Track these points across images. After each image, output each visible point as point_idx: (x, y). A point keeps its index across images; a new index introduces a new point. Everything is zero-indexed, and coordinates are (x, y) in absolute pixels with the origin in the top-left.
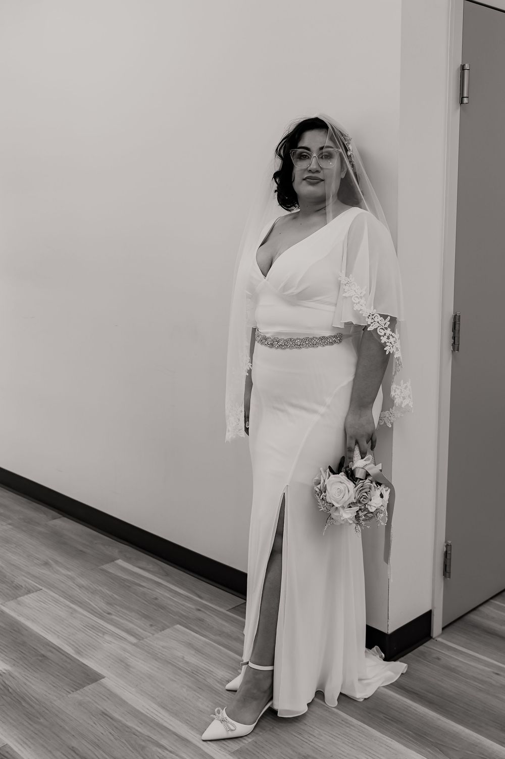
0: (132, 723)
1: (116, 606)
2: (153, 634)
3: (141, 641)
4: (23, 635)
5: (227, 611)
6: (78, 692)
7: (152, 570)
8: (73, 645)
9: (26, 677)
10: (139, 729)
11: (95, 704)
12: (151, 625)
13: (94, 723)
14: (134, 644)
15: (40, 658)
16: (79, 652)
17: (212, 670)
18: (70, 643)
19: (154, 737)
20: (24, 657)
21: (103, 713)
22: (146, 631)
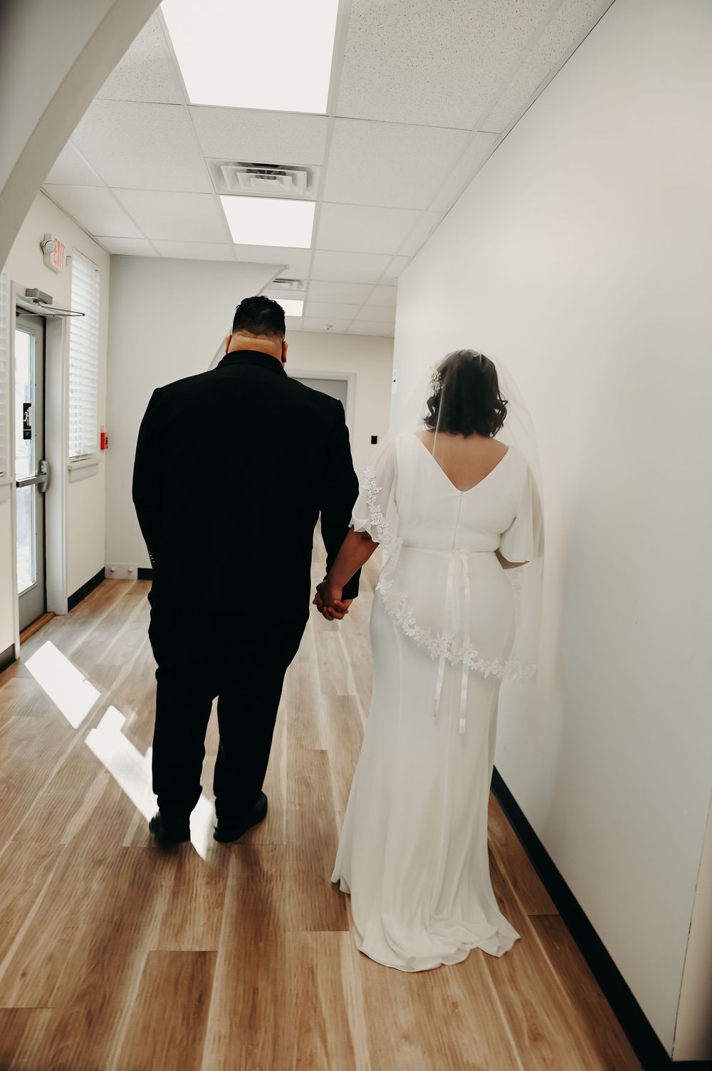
0: (323, 995)
4: (327, 850)
5: (529, 916)
6: (314, 933)
9: (291, 894)
10: (323, 1006)
11: (315, 955)
13: (295, 975)
15: (319, 880)
19: (328, 1025)
20: (308, 872)
21: (312, 968)
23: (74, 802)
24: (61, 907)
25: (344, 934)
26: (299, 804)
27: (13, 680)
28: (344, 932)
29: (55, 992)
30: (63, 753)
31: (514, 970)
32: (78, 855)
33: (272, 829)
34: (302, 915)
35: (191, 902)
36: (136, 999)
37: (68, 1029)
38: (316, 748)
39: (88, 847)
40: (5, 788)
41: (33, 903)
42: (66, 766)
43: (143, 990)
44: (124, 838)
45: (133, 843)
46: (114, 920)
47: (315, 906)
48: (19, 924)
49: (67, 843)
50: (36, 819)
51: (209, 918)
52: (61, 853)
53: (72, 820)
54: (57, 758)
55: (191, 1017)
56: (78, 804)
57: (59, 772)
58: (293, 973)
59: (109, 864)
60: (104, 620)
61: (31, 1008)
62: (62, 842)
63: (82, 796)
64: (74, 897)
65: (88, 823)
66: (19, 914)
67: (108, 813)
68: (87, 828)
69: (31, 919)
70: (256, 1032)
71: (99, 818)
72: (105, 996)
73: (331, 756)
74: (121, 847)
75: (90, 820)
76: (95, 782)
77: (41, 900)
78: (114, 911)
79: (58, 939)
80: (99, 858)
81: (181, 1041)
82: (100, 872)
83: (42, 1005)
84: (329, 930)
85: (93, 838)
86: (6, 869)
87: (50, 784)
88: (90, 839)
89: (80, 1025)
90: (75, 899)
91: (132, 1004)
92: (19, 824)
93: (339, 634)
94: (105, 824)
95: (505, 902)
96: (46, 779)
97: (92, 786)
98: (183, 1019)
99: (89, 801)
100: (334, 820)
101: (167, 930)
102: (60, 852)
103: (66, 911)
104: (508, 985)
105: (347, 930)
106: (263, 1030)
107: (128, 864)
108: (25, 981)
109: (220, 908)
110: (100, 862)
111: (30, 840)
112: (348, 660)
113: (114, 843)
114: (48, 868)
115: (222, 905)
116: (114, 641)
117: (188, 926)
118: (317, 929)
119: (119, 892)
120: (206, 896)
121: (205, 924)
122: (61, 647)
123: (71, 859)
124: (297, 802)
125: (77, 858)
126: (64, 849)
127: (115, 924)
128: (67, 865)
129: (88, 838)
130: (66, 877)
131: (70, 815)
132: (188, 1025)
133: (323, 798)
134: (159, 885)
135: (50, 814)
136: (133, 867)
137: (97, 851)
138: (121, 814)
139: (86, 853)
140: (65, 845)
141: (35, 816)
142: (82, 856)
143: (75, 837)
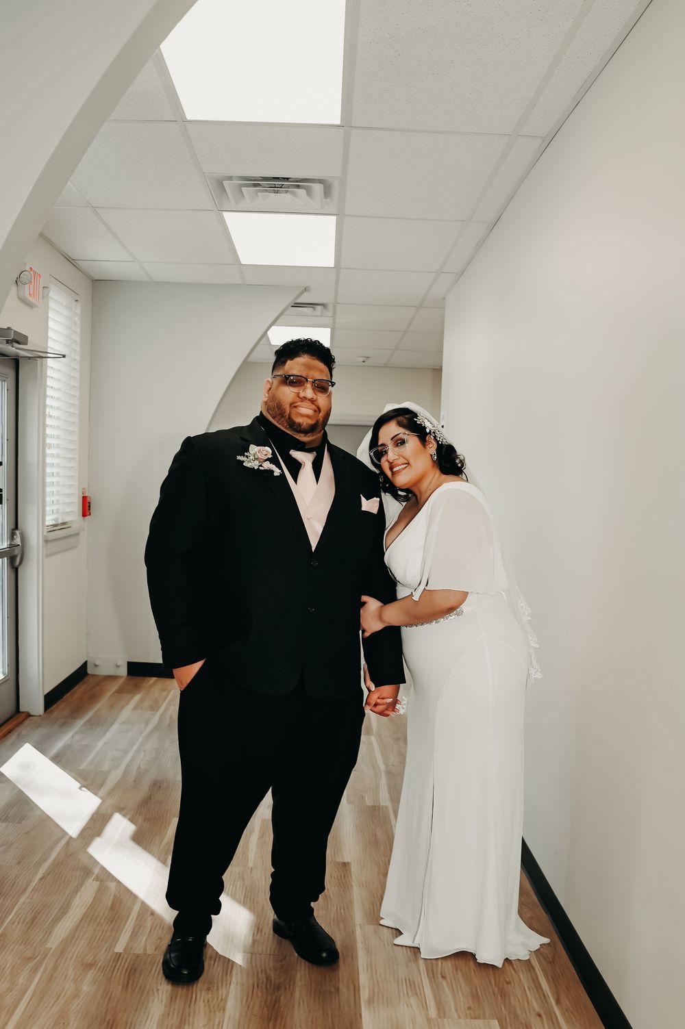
1: (459, 973)
2: (460, 1018)
3: (439, 1020)
8: (374, 992)
9: (301, 1002)
12: (469, 1008)
14: (429, 1020)
16: (370, 1001)
18: (374, 989)
22: (456, 1010)
23: (60, 909)
24: (51, 1005)
30: (45, 860)
32: (67, 958)
34: (312, 1021)
35: (190, 1006)
38: (338, 860)
39: (77, 952)
41: (20, 1000)
42: (50, 873)
44: (115, 944)
45: (125, 950)
46: (107, 1019)
48: (7, 1018)
49: (54, 948)
50: (19, 923)
51: (209, 1020)
52: (49, 956)
53: (59, 925)
54: (39, 864)
56: (64, 910)
57: (42, 879)
59: (100, 967)
60: (89, 721)
62: (48, 946)
63: (69, 902)
64: (64, 996)
65: (76, 929)
66: (6, 1010)
67: (98, 920)
68: (75, 933)
69: (20, 1014)
71: (89, 923)
73: (354, 869)
74: (113, 951)
75: (78, 926)
76: (83, 889)
77: (29, 998)
78: (107, 1011)
80: (89, 962)
82: (91, 975)
85: (81, 944)
87: (32, 891)
88: (79, 944)
90: (65, 999)
93: (373, 738)
94: (95, 930)
95: (544, 1016)
96: (27, 886)
97: (79, 894)
99: (77, 907)
100: (353, 932)
102: (46, 955)
103: (56, 1009)
107: (121, 968)
109: (222, 1011)
110: (90, 966)
111: (13, 943)
112: (382, 767)
113: (105, 948)
114: (35, 970)
115: (223, 1009)
116: (100, 744)
117: (186, 1026)
119: (111, 994)
120: (206, 1001)
121: (204, 1026)
122: (41, 747)
123: (58, 962)
125: (64, 964)
126: (51, 952)
127: (108, 1023)
128: (55, 968)
129: (77, 943)
130: (54, 979)
131: (56, 921)
133: (342, 911)
134: (155, 990)
135: (34, 919)
136: (126, 972)
137: (86, 955)
138: (112, 921)
139: (74, 957)
140: (51, 949)
141: (17, 920)
142: (71, 959)
143: (62, 941)
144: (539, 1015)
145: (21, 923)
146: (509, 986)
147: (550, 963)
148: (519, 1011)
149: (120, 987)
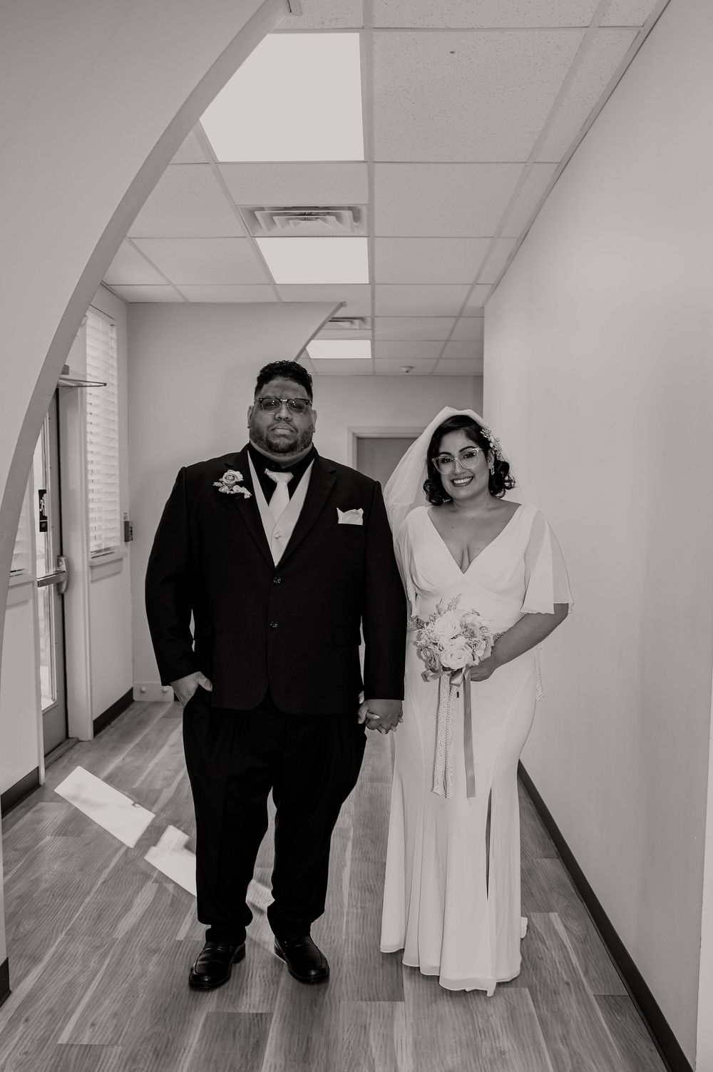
0: (374, 1044)
5: (594, 995)
6: (369, 1003)
7: (574, 932)
9: (348, 975)
10: (373, 1050)
11: (368, 1017)
13: (348, 1030)
15: (377, 965)
17: (501, 1035)
19: (376, 1062)
20: (367, 960)
21: (365, 1026)
23: (123, 906)
24: (121, 982)
25: (400, 1005)
26: (361, 908)
27: (41, 804)
28: (400, 1002)
29: (122, 1036)
30: (106, 867)
31: (568, 1032)
32: (132, 946)
33: (330, 928)
34: (358, 990)
35: (246, 980)
36: (198, 1042)
37: (139, 1058)
39: (141, 941)
40: (49, 895)
41: (93, 979)
42: (111, 878)
43: (204, 1036)
44: (177, 934)
45: (186, 938)
46: (173, 992)
47: (372, 984)
48: (82, 993)
49: (120, 938)
50: (86, 919)
51: (265, 991)
52: (116, 945)
53: (123, 921)
54: (100, 871)
55: (249, 1054)
56: (128, 907)
57: (104, 883)
58: (346, 1031)
59: (164, 952)
60: (138, 745)
61: (103, 1045)
62: (115, 936)
63: (131, 901)
64: (133, 975)
65: (139, 923)
66: (81, 987)
67: (159, 915)
68: (139, 926)
69: (93, 989)
70: (309, 1065)
71: (151, 918)
72: (169, 1040)
74: (175, 940)
75: (141, 920)
76: (143, 890)
77: (101, 978)
78: (171, 987)
79: (120, 1003)
80: (153, 948)
81: (240, 1068)
82: (155, 959)
83: (113, 1043)
84: (385, 1001)
85: (145, 934)
86: (62, 955)
87: (96, 892)
88: (142, 935)
89: (148, 1056)
90: (133, 977)
91: (194, 1045)
92: (68, 925)
94: (157, 923)
95: (571, 984)
96: (91, 889)
97: (140, 894)
98: (242, 1055)
99: (139, 905)
101: (224, 1000)
102: (113, 944)
103: (126, 986)
104: (559, 1041)
105: (401, 1001)
106: (316, 1063)
107: (182, 952)
108: (94, 1030)
109: (276, 985)
110: (155, 951)
111: (82, 935)
113: (167, 938)
114: (104, 955)
115: (278, 983)
116: (151, 765)
117: (244, 996)
118: (372, 998)
119: (175, 973)
120: (261, 976)
121: (260, 996)
122: (93, 769)
123: (125, 949)
124: (359, 905)
125: (131, 949)
126: (117, 942)
127: (174, 995)
128: (123, 954)
129: (141, 933)
130: (122, 962)
131: (120, 917)
132: (246, 1058)
135: (99, 915)
136: (187, 956)
137: (151, 943)
138: (172, 915)
139: (139, 944)
140: (118, 939)
141: (84, 917)
142: (136, 946)
143: (127, 933)
144: (568, 984)
145: (88, 918)
146: (541, 961)
147: (582, 942)
148: (549, 981)
149: (183, 967)
